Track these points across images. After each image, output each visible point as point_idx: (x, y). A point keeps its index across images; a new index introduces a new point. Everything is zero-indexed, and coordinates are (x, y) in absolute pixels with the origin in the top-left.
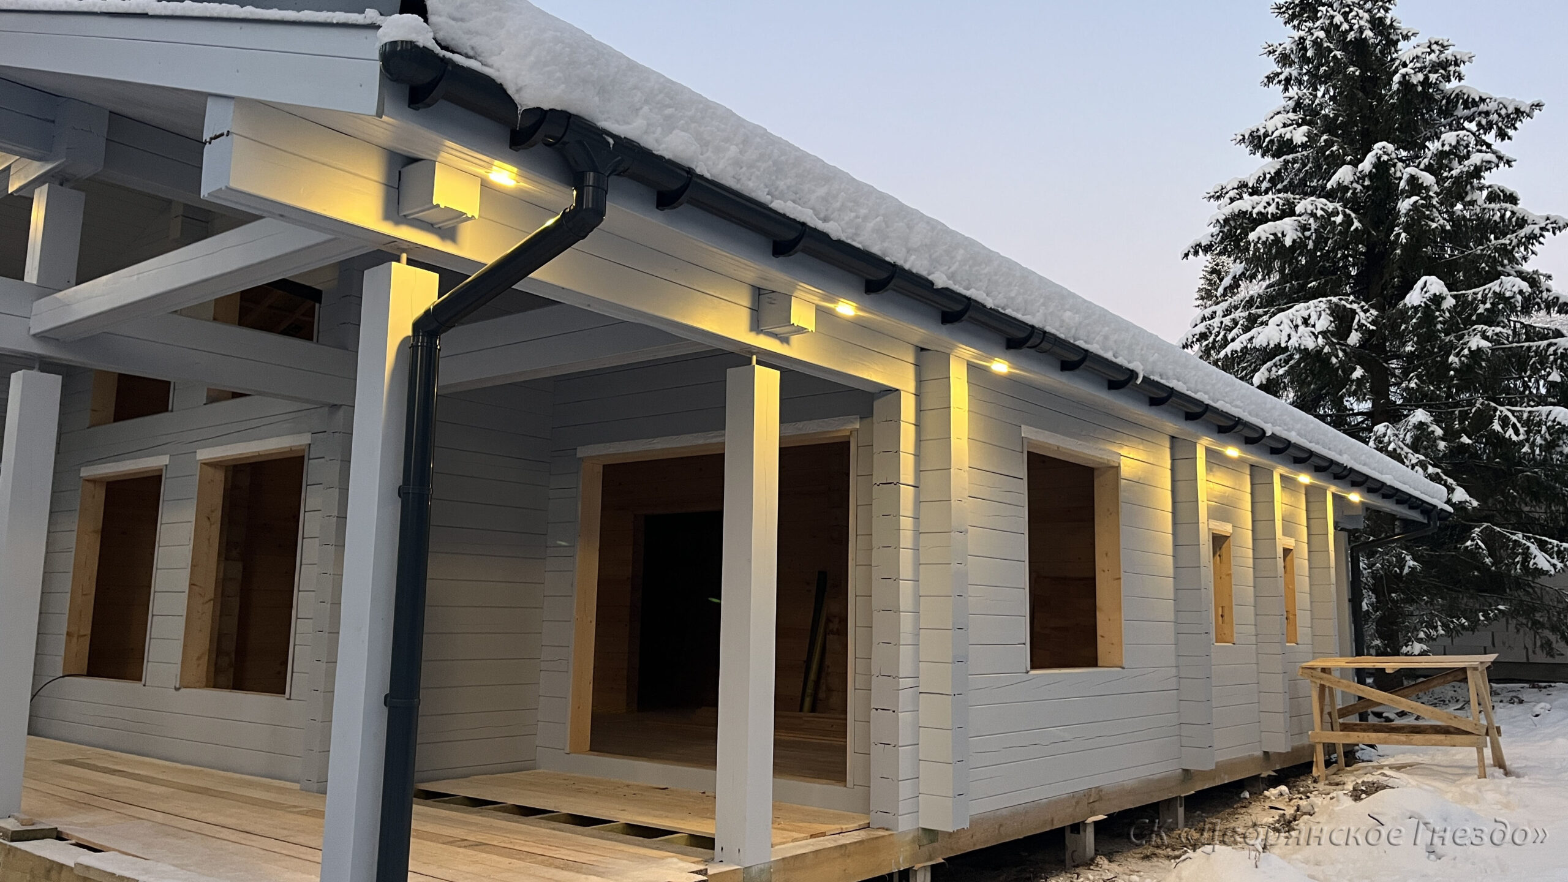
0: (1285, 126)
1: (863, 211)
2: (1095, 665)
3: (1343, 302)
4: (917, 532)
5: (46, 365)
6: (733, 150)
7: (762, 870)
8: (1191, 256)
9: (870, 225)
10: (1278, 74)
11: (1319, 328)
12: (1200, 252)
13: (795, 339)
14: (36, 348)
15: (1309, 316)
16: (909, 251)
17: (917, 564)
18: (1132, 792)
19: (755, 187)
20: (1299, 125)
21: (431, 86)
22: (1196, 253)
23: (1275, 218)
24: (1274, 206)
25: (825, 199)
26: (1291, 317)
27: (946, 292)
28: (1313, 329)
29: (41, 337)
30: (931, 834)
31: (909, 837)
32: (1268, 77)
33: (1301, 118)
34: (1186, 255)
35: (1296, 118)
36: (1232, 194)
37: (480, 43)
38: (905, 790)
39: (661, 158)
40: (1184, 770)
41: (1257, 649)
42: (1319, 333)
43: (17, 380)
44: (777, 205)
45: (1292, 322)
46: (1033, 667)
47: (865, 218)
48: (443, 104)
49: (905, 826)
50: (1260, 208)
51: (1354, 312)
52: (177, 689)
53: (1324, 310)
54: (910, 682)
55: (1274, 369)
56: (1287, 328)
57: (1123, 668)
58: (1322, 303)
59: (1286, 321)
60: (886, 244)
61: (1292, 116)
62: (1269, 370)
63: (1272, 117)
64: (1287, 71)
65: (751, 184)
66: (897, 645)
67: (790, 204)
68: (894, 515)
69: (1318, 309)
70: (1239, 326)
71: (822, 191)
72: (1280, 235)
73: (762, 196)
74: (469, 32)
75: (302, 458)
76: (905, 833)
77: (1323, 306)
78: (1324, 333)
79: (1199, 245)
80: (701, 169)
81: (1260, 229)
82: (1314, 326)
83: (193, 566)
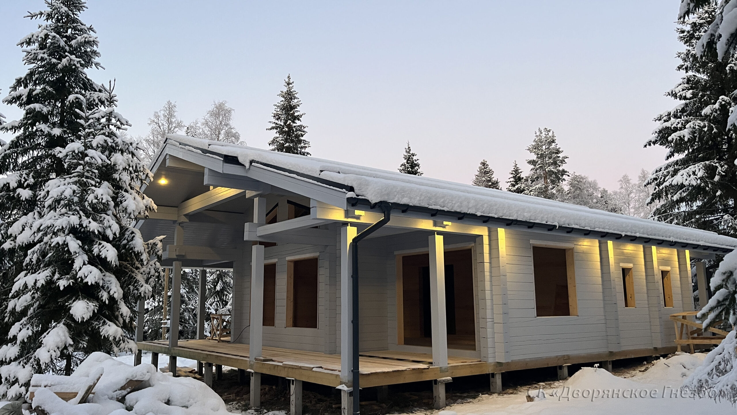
0: (683, 90)
1: (454, 202)
2: (569, 315)
3: (712, 163)
4: (491, 276)
5: (261, 243)
6: (418, 198)
7: (445, 368)
8: (648, 146)
9: (456, 205)
10: (683, 66)
11: (699, 176)
12: (652, 144)
13: (447, 227)
14: (259, 239)
15: (695, 171)
16: (469, 208)
17: (491, 285)
18: (583, 357)
19: (424, 204)
20: (689, 90)
21: (356, 203)
22: (650, 145)
23: (681, 129)
24: (680, 124)
25: (443, 202)
26: (688, 171)
27: (481, 216)
28: (696, 177)
29: (260, 237)
30: (500, 364)
31: (493, 364)
32: (678, 67)
33: (690, 86)
34: (645, 146)
35: (688, 86)
36: (665, 118)
37: (364, 193)
38: (490, 351)
39: (402, 204)
40: (610, 352)
41: (649, 309)
42: (699, 178)
43: (254, 248)
44: (430, 207)
45: (688, 174)
46: (537, 316)
47: (455, 204)
48: (359, 205)
49: (491, 360)
50: (675, 125)
51: (717, 167)
52: (285, 328)
53: (702, 168)
54: (490, 320)
55: (683, 193)
56: (685, 177)
57: (578, 316)
58: (701, 165)
59: (685, 174)
60: (461, 209)
61: (686, 85)
62: (681, 194)
63: (678, 87)
64: (686, 64)
65: (423, 204)
66: (486, 309)
67: (433, 206)
68: (483, 271)
69: (700, 167)
70: (670, 175)
71: (442, 200)
72: (682, 137)
73: (427, 206)
74: (362, 192)
75: (317, 259)
76: (491, 363)
77: (701, 166)
78: (701, 178)
79: (651, 141)
80: (411, 204)
81: (673, 135)
82: (697, 175)
83: (287, 292)
